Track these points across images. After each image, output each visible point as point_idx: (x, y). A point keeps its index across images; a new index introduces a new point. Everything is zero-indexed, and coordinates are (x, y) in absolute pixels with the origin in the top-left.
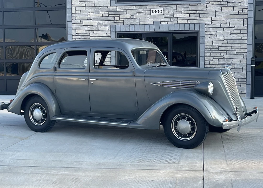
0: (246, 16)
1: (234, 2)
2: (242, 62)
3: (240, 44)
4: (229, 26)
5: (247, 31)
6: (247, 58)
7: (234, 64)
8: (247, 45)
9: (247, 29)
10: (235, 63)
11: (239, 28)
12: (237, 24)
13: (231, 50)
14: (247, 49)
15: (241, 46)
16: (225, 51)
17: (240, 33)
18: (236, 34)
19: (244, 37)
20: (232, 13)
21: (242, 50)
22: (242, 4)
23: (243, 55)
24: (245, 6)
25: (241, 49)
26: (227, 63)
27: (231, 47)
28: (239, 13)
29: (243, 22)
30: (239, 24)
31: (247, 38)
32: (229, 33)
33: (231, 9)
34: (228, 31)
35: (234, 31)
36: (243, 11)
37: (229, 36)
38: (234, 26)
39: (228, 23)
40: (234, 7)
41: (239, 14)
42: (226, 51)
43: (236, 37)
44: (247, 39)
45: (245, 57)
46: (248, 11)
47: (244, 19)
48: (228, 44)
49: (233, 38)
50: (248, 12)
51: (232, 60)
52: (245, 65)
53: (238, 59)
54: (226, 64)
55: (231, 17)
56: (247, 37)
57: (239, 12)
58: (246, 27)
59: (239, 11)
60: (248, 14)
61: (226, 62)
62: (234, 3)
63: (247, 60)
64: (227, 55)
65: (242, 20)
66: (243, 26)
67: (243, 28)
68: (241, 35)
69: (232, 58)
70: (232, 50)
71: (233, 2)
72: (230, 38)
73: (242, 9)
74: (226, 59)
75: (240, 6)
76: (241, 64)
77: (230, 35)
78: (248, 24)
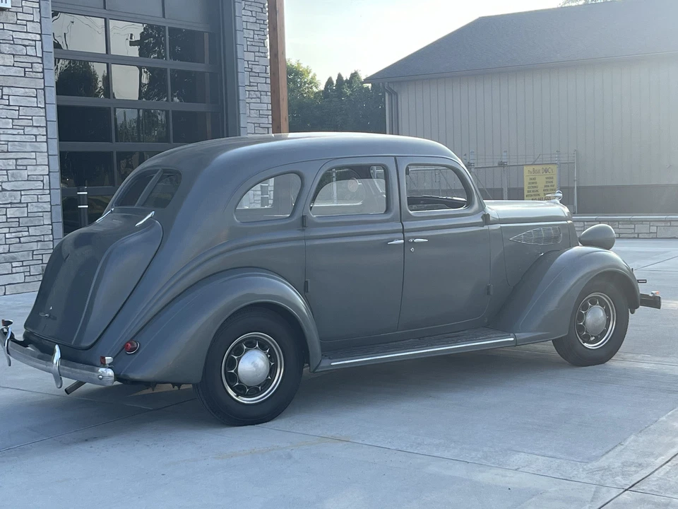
0: (40, 84)
1: (14, 44)
2: (41, 198)
3: (34, 153)
4: (9, 105)
5: (47, 121)
6: (50, 189)
7: (25, 205)
8: (48, 155)
9: (45, 116)
10: (27, 203)
11: (29, 112)
12: (24, 102)
13: (16, 169)
14: (48, 165)
15: (35, 159)
16: (5, 172)
17: (33, 126)
18: (24, 126)
19: (40, 135)
20: (12, 71)
21: (39, 168)
22: (31, 51)
23: (42, 181)
24: (36, 56)
25: (36, 165)
26: (11, 203)
27: (16, 159)
28: (25, 74)
29: (36, 97)
30: (29, 101)
31: (47, 138)
32: (8, 123)
33: (9, 60)
34: (7, 118)
35: (19, 119)
36: (34, 70)
37: (10, 132)
38: (19, 106)
39: (4, 97)
40: (14, 55)
41: (27, 75)
42: (7, 170)
43: (24, 134)
44: (46, 142)
45: (47, 187)
46: (43, 69)
47: (36, 89)
48: (8, 152)
49: (18, 138)
50: (43, 72)
51: (21, 195)
52: (47, 207)
53: (32, 192)
54: (9, 206)
55: (10, 82)
56: (47, 135)
57: (25, 71)
58: (42, 110)
59: (25, 68)
60: (43, 78)
61: (10, 201)
62: (14, 46)
63: (50, 194)
64: (9, 181)
65: (33, 93)
66: (37, 107)
67: (36, 113)
68: (35, 131)
69: (21, 191)
70: (18, 167)
71: (12, 42)
72: (11, 138)
73: (32, 63)
74: (8, 193)
75: (27, 55)
76: (41, 204)
77: (12, 128)
78: (45, 103)
